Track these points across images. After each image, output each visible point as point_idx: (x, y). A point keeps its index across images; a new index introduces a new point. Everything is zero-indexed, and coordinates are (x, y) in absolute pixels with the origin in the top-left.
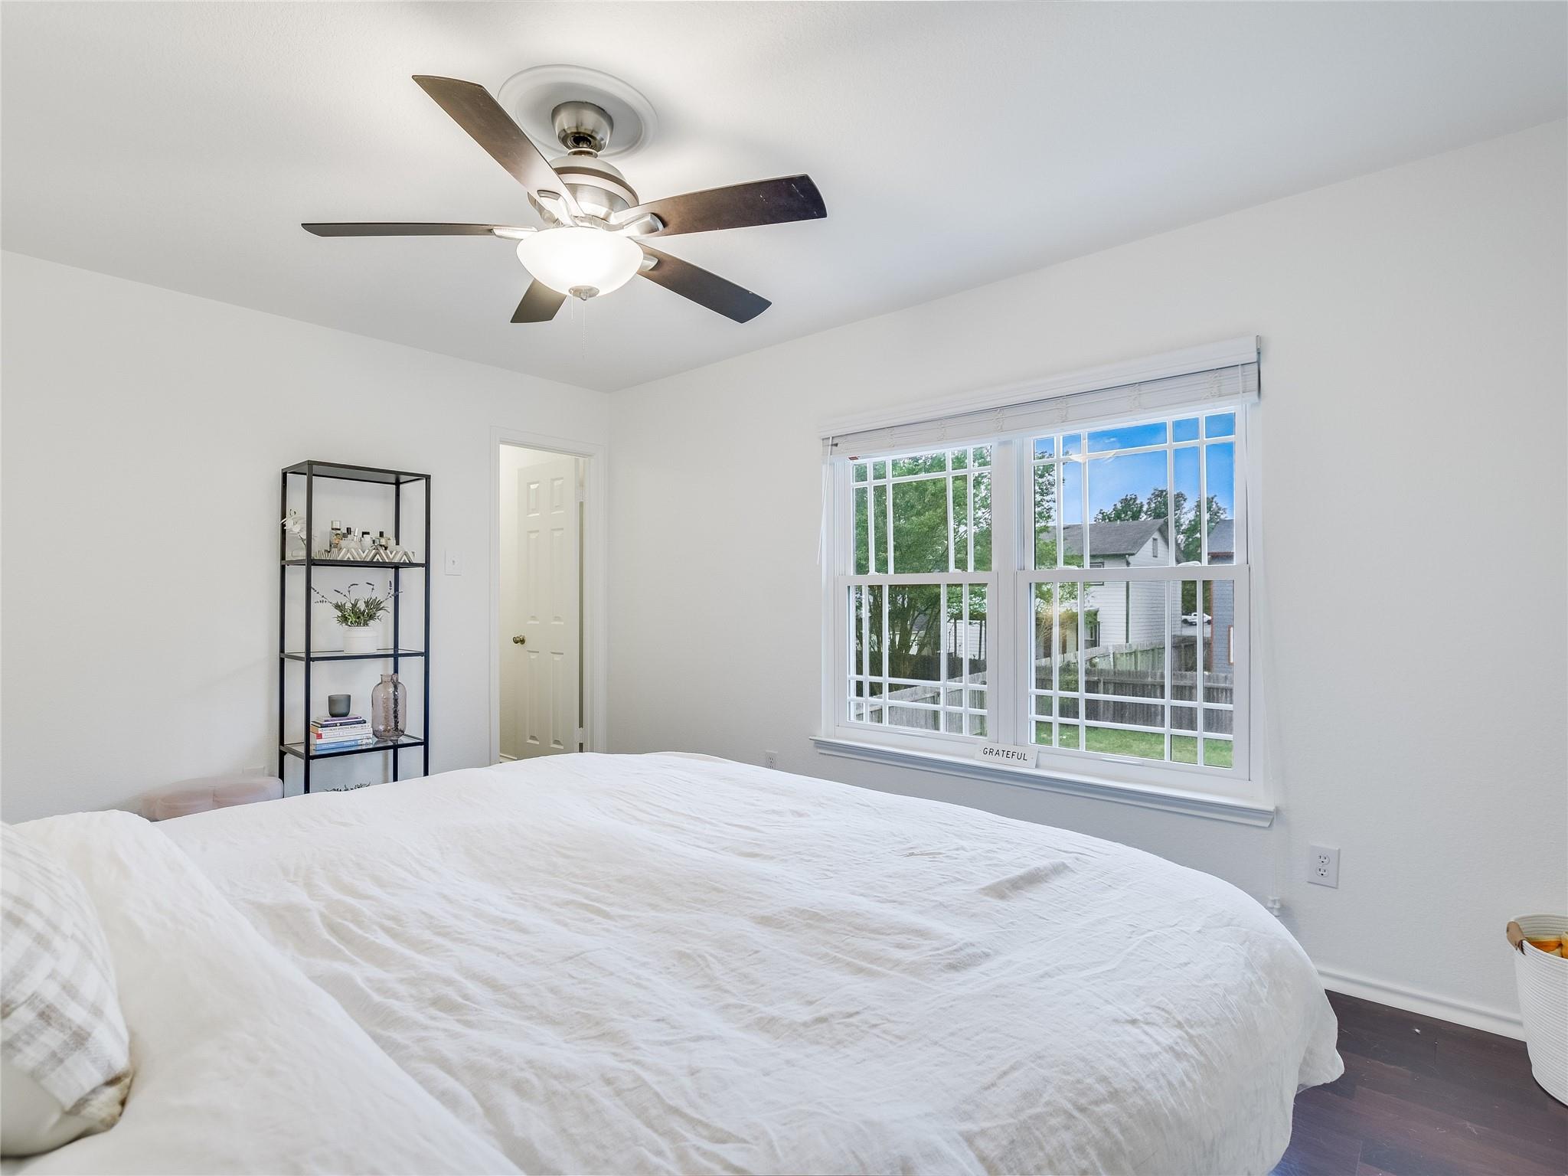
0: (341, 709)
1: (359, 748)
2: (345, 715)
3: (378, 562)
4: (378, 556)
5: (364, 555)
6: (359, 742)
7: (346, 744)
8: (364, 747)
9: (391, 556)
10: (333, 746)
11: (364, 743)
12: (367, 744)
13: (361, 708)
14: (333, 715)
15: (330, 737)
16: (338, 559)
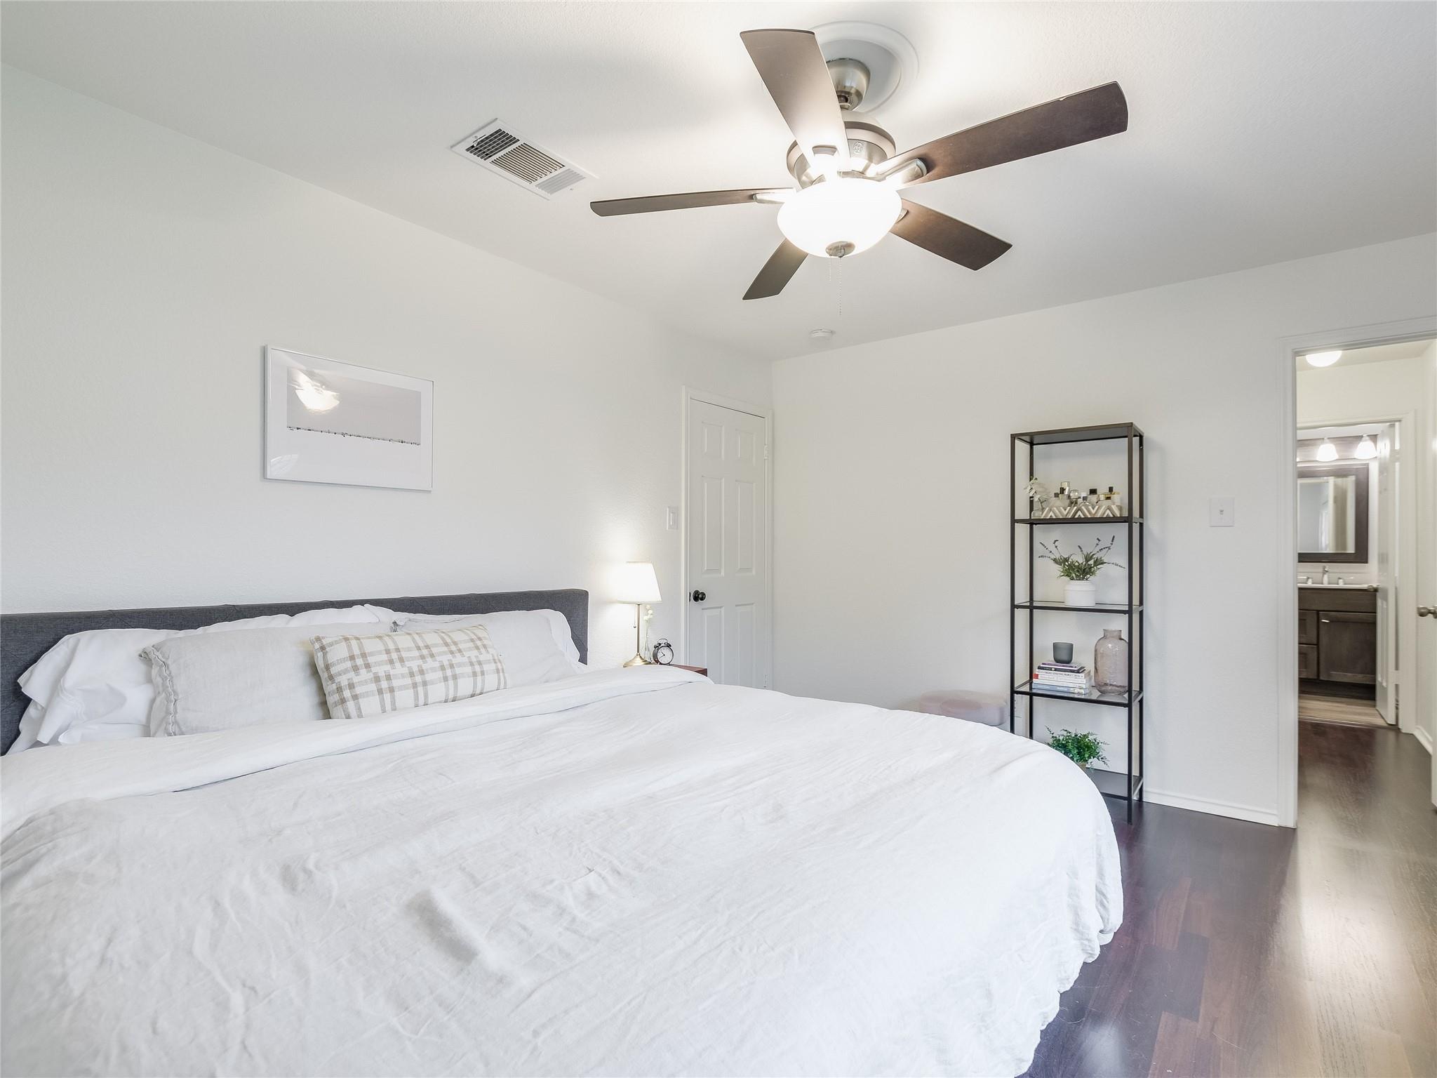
0: (1064, 657)
1: (1071, 696)
2: (1069, 662)
3: (1080, 518)
4: (1079, 513)
5: (1065, 513)
6: (1072, 690)
7: (1058, 688)
8: (1076, 696)
9: (1093, 512)
10: (1048, 687)
11: (1076, 691)
12: (1079, 694)
13: (1083, 658)
14: (1057, 661)
15: (1045, 680)
16: (1042, 518)
